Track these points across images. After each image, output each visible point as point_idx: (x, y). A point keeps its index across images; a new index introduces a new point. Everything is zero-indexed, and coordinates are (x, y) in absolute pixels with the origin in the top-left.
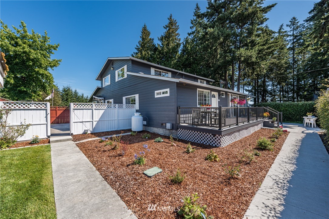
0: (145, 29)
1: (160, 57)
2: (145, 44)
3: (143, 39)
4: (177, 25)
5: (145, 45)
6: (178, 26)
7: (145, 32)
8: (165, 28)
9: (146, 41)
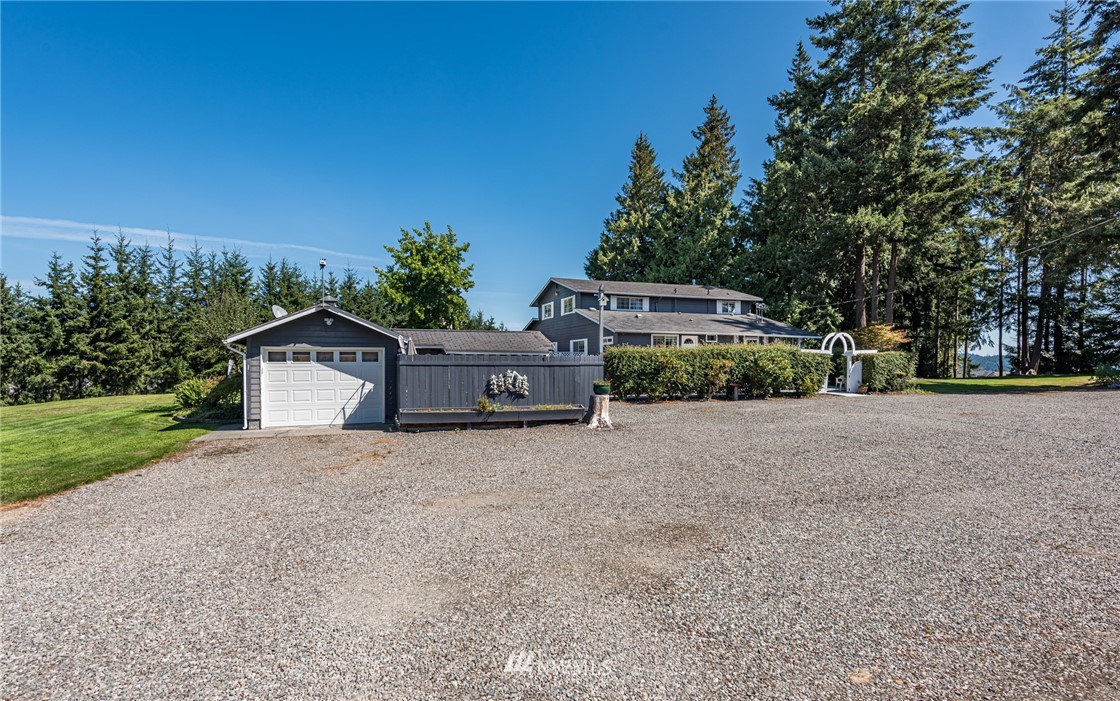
0: (641, 146)
1: (674, 225)
2: (640, 188)
3: (636, 178)
4: (730, 124)
5: (639, 191)
6: (732, 128)
7: (642, 153)
8: (695, 136)
9: (642, 181)
